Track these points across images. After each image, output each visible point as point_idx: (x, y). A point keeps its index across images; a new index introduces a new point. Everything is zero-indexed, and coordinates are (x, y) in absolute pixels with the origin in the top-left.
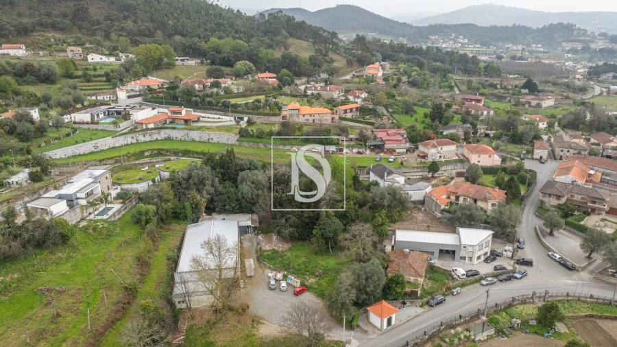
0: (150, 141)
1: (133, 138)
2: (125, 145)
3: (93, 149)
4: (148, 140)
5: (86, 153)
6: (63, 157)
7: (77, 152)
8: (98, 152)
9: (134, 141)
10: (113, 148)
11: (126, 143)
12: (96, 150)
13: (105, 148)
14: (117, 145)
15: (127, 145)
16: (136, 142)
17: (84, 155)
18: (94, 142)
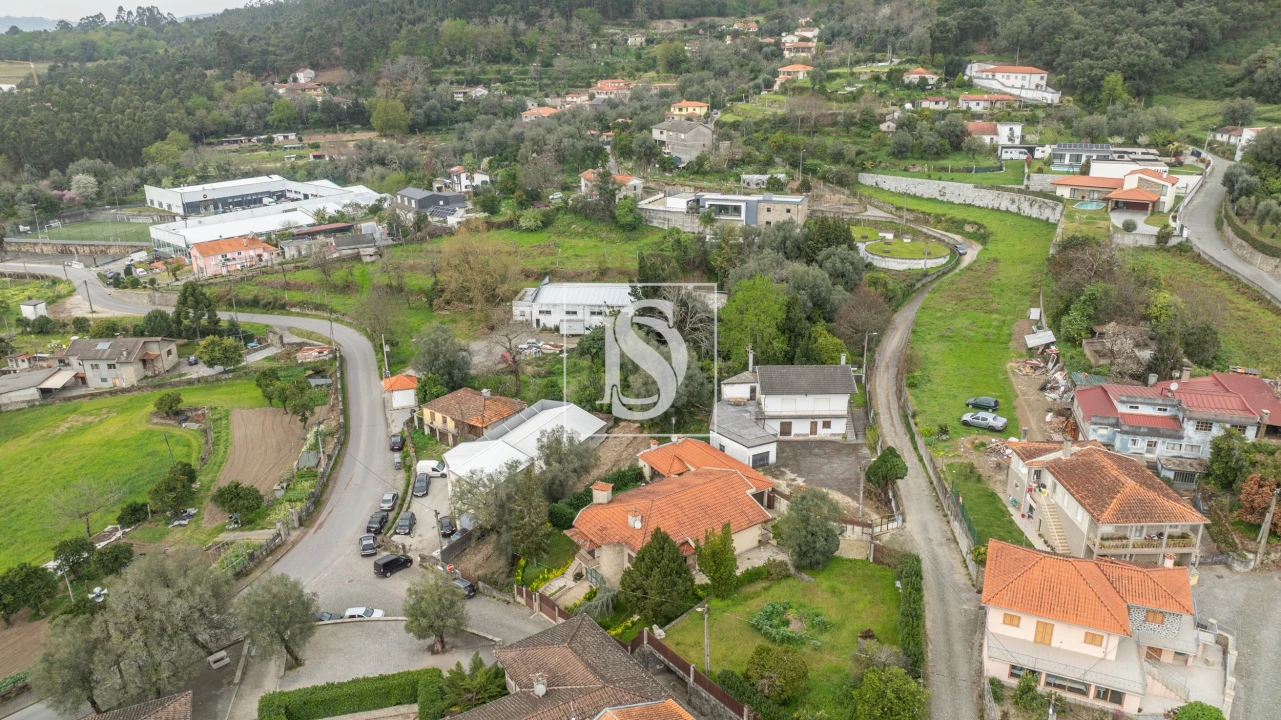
0: (1037, 220)
1: (1013, 201)
2: (993, 209)
3: (936, 195)
4: (1034, 216)
5: (925, 196)
6: (893, 190)
7: (912, 191)
8: (942, 202)
9: (1013, 208)
10: (969, 205)
11: (996, 206)
12: (941, 199)
13: (956, 201)
14: (977, 203)
15: (998, 210)
16: (1016, 210)
17: (921, 198)
18: (943, 183)
